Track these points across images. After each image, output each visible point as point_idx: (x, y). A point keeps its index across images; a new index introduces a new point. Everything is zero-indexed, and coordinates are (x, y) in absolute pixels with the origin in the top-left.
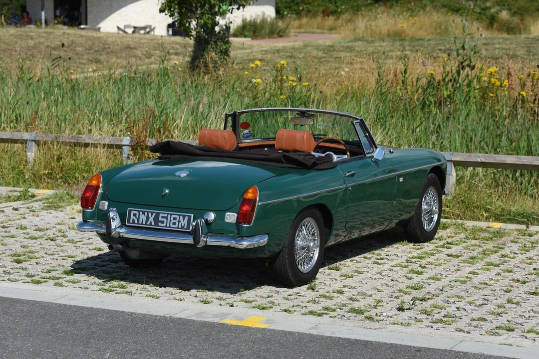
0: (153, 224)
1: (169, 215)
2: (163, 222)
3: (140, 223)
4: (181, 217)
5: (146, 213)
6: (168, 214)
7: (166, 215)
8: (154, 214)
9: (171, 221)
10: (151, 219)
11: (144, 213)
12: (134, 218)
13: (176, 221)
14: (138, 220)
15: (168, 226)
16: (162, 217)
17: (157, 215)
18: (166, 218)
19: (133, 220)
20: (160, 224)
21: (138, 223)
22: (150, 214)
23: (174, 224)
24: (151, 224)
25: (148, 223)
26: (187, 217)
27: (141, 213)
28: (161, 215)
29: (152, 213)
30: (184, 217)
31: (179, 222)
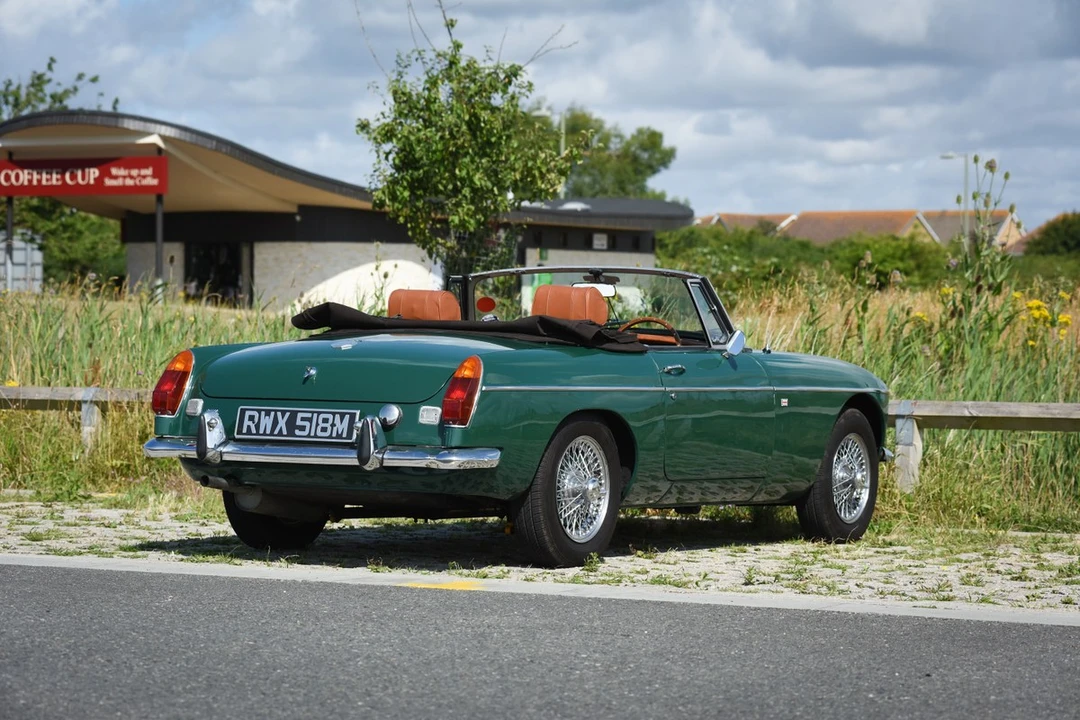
0: (285, 432)
1: (315, 415)
2: (303, 428)
3: (261, 432)
4: (338, 417)
5: (273, 414)
6: (313, 413)
7: (309, 415)
8: (288, 414)
9: (317, 424)
10: (282, 423)
11: (268, 413)
12: (250, 423)
13: (328, 425)
14: (257, 427)
15: (312, 434)
16: (303, 419)
17: (294, 415)
18: (310, 420)
20: (297, 432)
21: (258, 434)
22: (279, 414)
23: (324, 429)
24: (280, 433)
25: (276, 432)
26: (347, 417)
28: (300, 415)
30: (342, 416)
31: (333, 425)
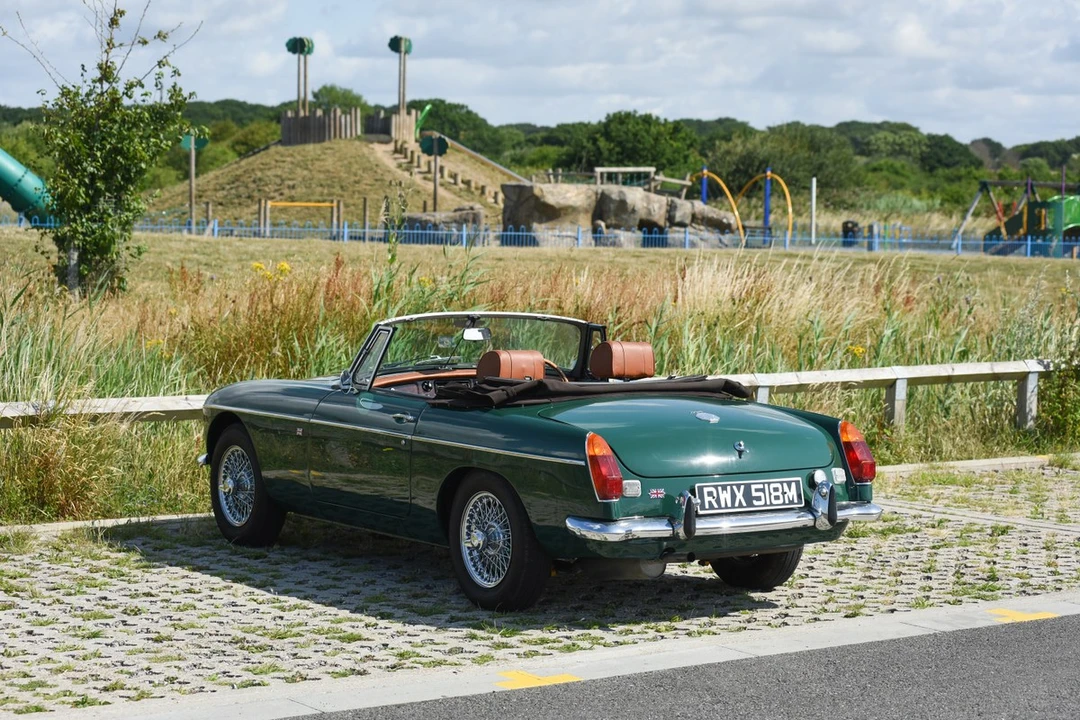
0: (744, 504)
1: (766, 485)
2: (759, 499)
3: (723, 505)
4: (785, 485)
5: (729, 488)
6: (764, 484)
7: (761, 486)
8: (742, 487)
9: (770, 494)
10: (740, 496)
11: (724, 488)
12: (710, 498)
13: (779, 493)
14: (718, 501)
15: (768, 503)
16: (757, 490)
17: (748, 488)
18: (763, 490)
19: (710, 503)
20: (755, 502)
21: (720, 508)
22: (735, 488)
23: (777, 498)
24: (741, 506)
25: (737, 504)
26: (793, 485)
27: (720, 488)
28: (753, 487)
29: (738, 486)
30: (789, 484)
31: (784, 493)
